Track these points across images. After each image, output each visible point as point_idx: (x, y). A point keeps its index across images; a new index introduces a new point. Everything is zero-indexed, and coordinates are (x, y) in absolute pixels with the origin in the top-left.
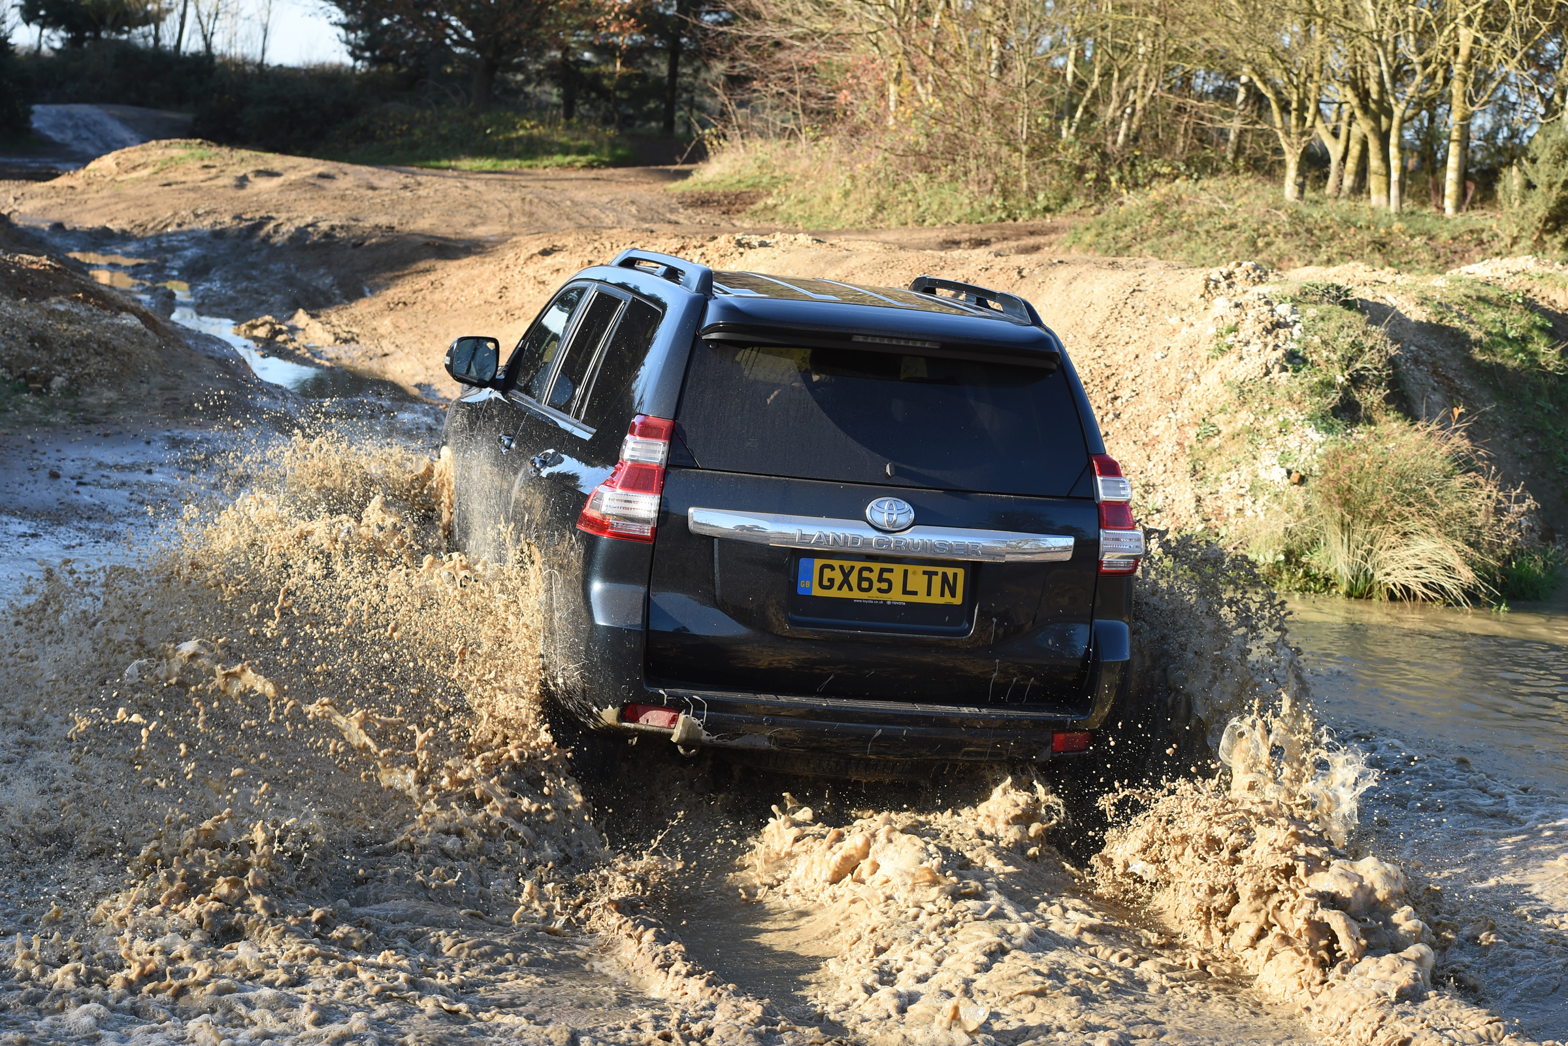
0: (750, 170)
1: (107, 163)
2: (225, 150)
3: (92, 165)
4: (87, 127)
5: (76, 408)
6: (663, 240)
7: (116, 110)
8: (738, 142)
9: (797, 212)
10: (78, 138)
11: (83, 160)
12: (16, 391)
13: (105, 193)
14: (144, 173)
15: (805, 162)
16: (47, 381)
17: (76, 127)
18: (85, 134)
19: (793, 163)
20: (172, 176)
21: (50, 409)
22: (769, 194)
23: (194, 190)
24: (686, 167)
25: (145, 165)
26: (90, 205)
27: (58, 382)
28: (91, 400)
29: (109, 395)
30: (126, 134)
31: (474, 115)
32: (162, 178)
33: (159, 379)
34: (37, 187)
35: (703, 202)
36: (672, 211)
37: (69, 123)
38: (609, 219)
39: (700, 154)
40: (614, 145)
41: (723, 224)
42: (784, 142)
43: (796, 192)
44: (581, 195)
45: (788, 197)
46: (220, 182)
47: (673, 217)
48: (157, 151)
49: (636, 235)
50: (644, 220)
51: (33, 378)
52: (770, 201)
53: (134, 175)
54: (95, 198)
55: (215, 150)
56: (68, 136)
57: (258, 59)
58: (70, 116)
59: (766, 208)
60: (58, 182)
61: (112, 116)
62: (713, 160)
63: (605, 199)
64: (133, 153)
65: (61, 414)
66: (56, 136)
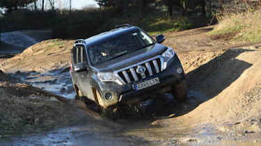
0: (233, 25)
1: (29, 50)
2: (66, 41)
3: (25, 51)
4: (18, 38)
5: (43, 127)
6: (208, 53)
7: (27, 32)
8: (227, 16)
9: (249, 36)
10: (16, 42)
11: (22, 50)
12: (25, 124)
13: (30, 60)
14: (42, 52)
15: (250, 20)
16: (33, 120)
17: (15, 39)
18: (18, 41)
19: (246, 20)
20: (50, 52)
21: (36, 128)
22: (240, 32)
23: (58, 55)
24: (211, 27)
25: (41, 49)
26: (27, 64)
27: (37, 120)
28: (47, 124)
29: (52, 122)
30: (31, 39)
31: (141, 19)
32: (47, 53)
33: (65, 115)
34: (9, 60)
35: (218, 37)
36: (209, 42)
37: (12, 38)
38: (189, 47)
39: (215, 22)
40: (187, 23)
41: (226, 44)
42: (242, 14)
43: (248, 30)
44: (179, 40)
45: (246, 32)
46: (66, 51)
47: (209, 44)
48: (44, 44)
49: (199, 52)
50: (200, 46)
51: (29, 120)
52: (240, 34)
53: (38, 53)
54: (28, 62)
55: (62, 42)
56: (13, 42)
57: (69, 9)
58: (13, 36)
59: (239, 36)
60: (16, 58)
61: (26, 34)
62: (220, 23)
63: (187, 41)
64: (37, 46)
65: (39, 129)
66: (9, 43)
